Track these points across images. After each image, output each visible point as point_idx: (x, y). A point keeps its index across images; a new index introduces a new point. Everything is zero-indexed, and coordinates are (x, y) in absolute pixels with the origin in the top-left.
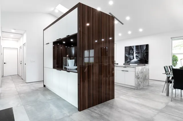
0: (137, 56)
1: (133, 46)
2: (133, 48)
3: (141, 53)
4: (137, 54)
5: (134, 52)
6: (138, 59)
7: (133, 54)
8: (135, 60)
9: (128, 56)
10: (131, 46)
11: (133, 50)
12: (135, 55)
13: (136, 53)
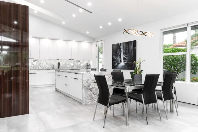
0: (124, 59)
1: (120, 44)
2: (121, 46)
3: (129, 53)
4: (124, 56)
5: (121, 52)
6: (126, 62)
7: (120, 55)
8: (123, 64)
9: (115, 58)
10: (119, 44)
11: (120, 49)
12: (122, 56)
13: (124, 53)
